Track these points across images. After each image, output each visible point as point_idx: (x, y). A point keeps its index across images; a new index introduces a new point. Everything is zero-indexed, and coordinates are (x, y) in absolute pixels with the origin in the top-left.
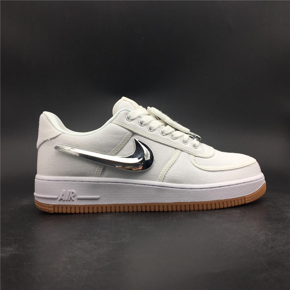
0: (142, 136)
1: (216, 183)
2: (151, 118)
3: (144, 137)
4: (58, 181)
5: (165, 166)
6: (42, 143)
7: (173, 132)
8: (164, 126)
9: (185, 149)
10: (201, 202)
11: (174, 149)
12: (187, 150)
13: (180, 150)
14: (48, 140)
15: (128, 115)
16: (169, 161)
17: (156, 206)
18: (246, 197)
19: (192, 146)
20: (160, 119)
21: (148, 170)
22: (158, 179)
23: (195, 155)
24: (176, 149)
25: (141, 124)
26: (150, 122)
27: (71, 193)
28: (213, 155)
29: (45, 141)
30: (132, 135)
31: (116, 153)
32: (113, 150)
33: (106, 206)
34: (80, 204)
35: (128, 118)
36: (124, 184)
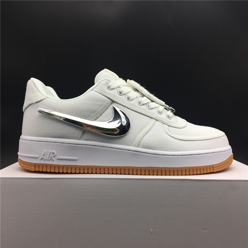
0: (120, 105)
1: (187, 152)
2: (129, 89)
3: (122, 106)
4: (40, 141)
5: (140, 133)
6: (28, 107)
7: (149, 103)
8: (141, 97)
9: (160, 118)
10: (172, 168)
11: (150, 119)
12: (162, 120)
13: (155, 119)
14: (33, 104)
15: (109, 85)
16: (144, 129)
17: (130, 170)
18: (215, 166)
19: (167, 116)
20: (138, 91)
21: (124, 136)
22: (133, 145)
23: (168, 125)
24: (151, 118)
25: (121, 94)
26: (129, 92)
27: (52, 153)
28: (185, 126)
29: (30, 105)
30: (111, 102)
31: (95, 119)
32: (93, 116)
33: (84, 167)
34: (60, 164)
35: (109, 87)
36: (101, 147)
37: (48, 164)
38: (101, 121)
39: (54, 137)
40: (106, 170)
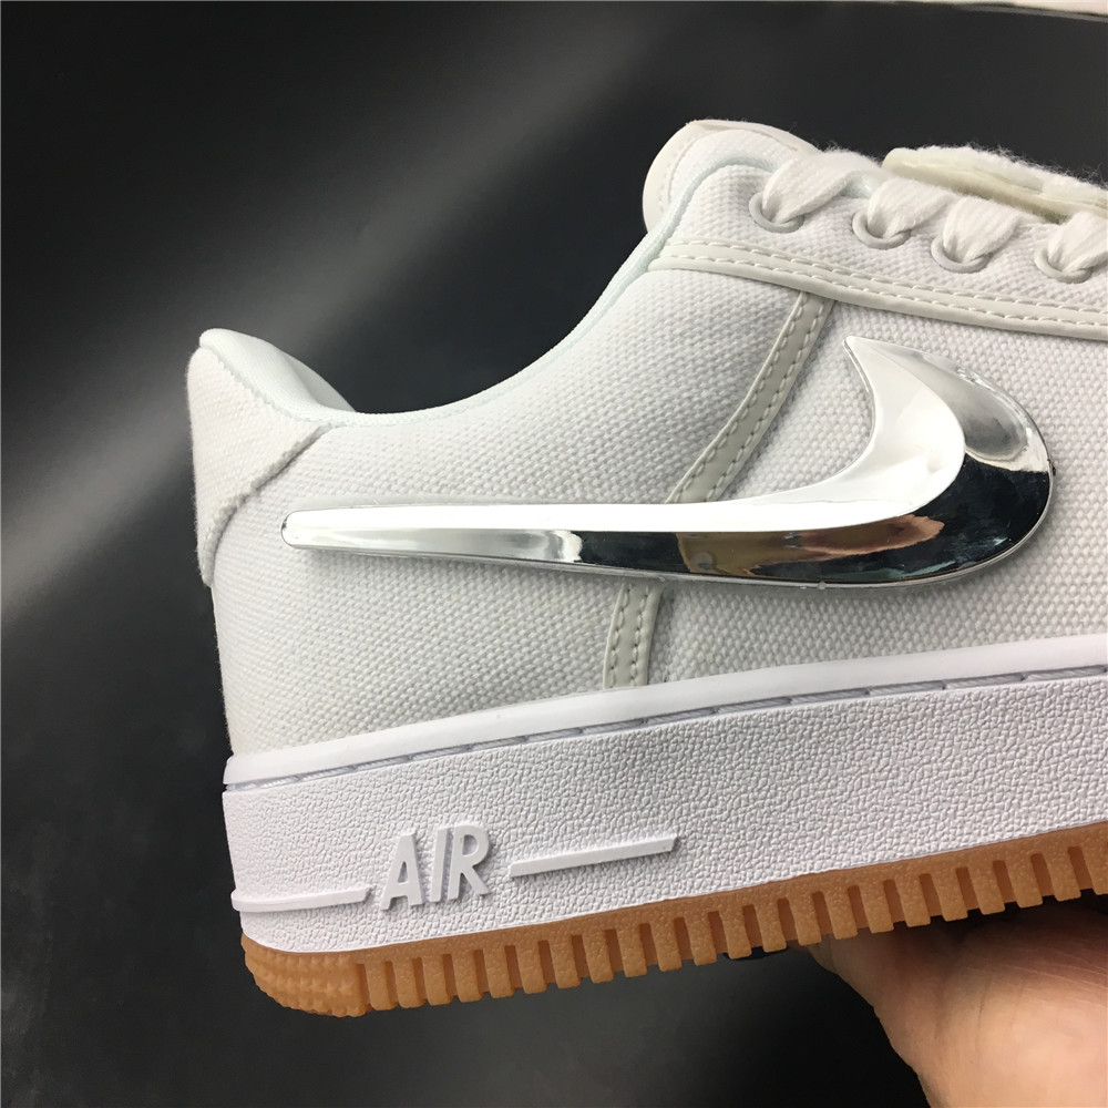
4: (352, 768)
14: (244, 499)
15: (766, 194)
25: (879, 236)
27: (458, 845)
30: (821, 318)
31: (729, 479)
32: (704, 462)
33: (745, 901)
34: (543, 921)
35: (769, 214)
36: (849, 702)
37: (449, 939)
38: (786, 488)
39: (444, 712)
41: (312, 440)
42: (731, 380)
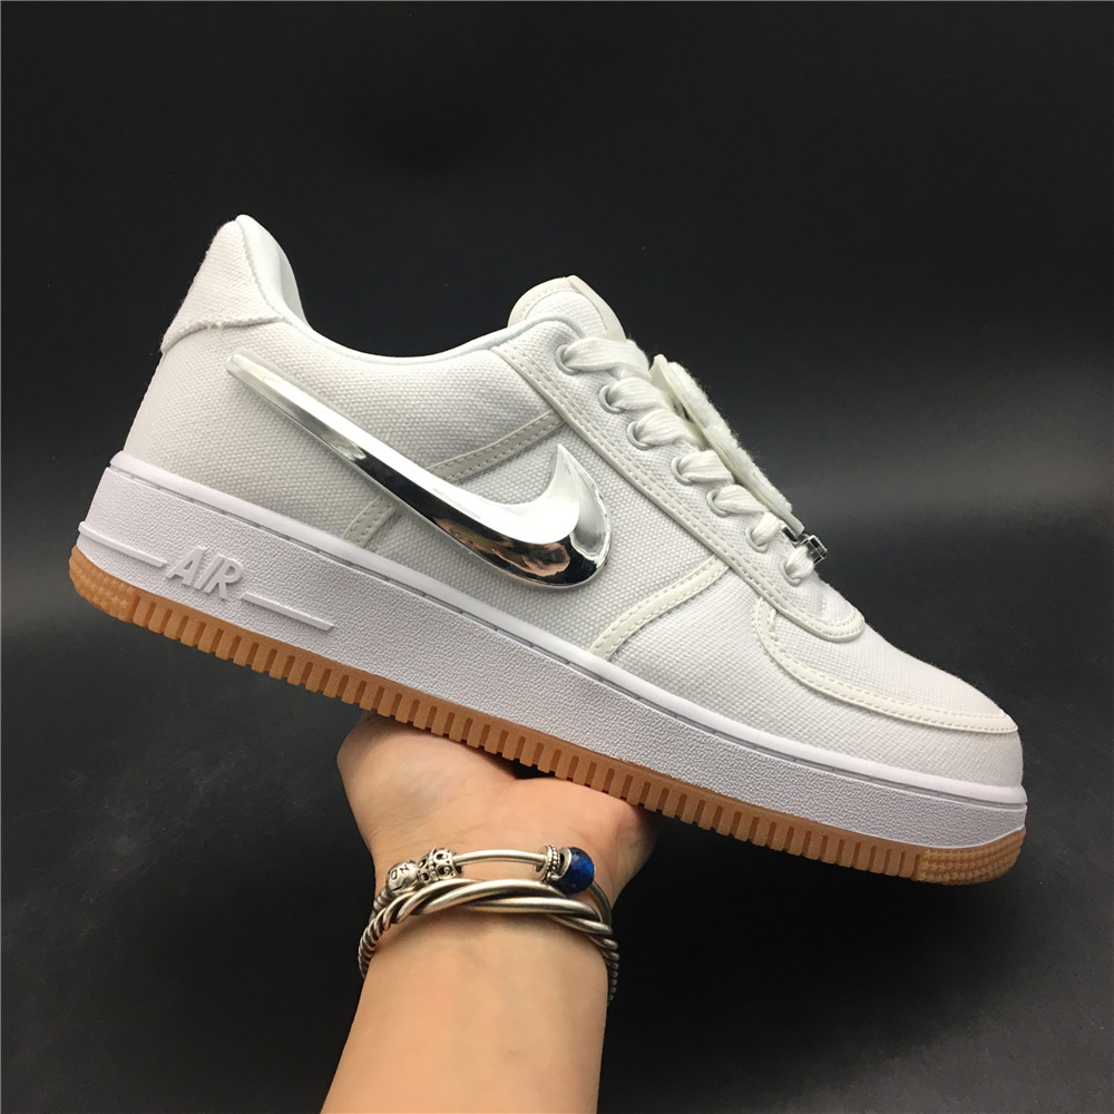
0: (593, 450)
1: (823, 750)
2: (655, 395)
3: (601, 457)
4: (192, 500)
5: (640, 604)
6: (189, 334)
7: (722, 482)
8: (696, 449)
9: (748, 566)
10: (735, 799)
11: (701, 552)
12: (756, 574)
13: (726, 564)
14: (214, 327)
15: (569, 348)
16: (664, 589)
17: (545, 749)
18: (928, 853)
19: (782, 567)
20: (687, 417)
22: (594, 644)
23: (778, 606)
24: (711, 552)
25: (610, 404)
26: (648, 409)
27: (226, 567)
28: (850, 635)
29: (201, 329)
30: (554, 427)
31: (462, 476)
32: (455, 461)
33: (347, 674)
34: (245, 627)
35: (565, 359)
36: (450, 611)
37: (193, 610)
38: (485, 497)
39: (255, 502)
40: (437, 716)
41: (270, 321)
42: (492, 430)
